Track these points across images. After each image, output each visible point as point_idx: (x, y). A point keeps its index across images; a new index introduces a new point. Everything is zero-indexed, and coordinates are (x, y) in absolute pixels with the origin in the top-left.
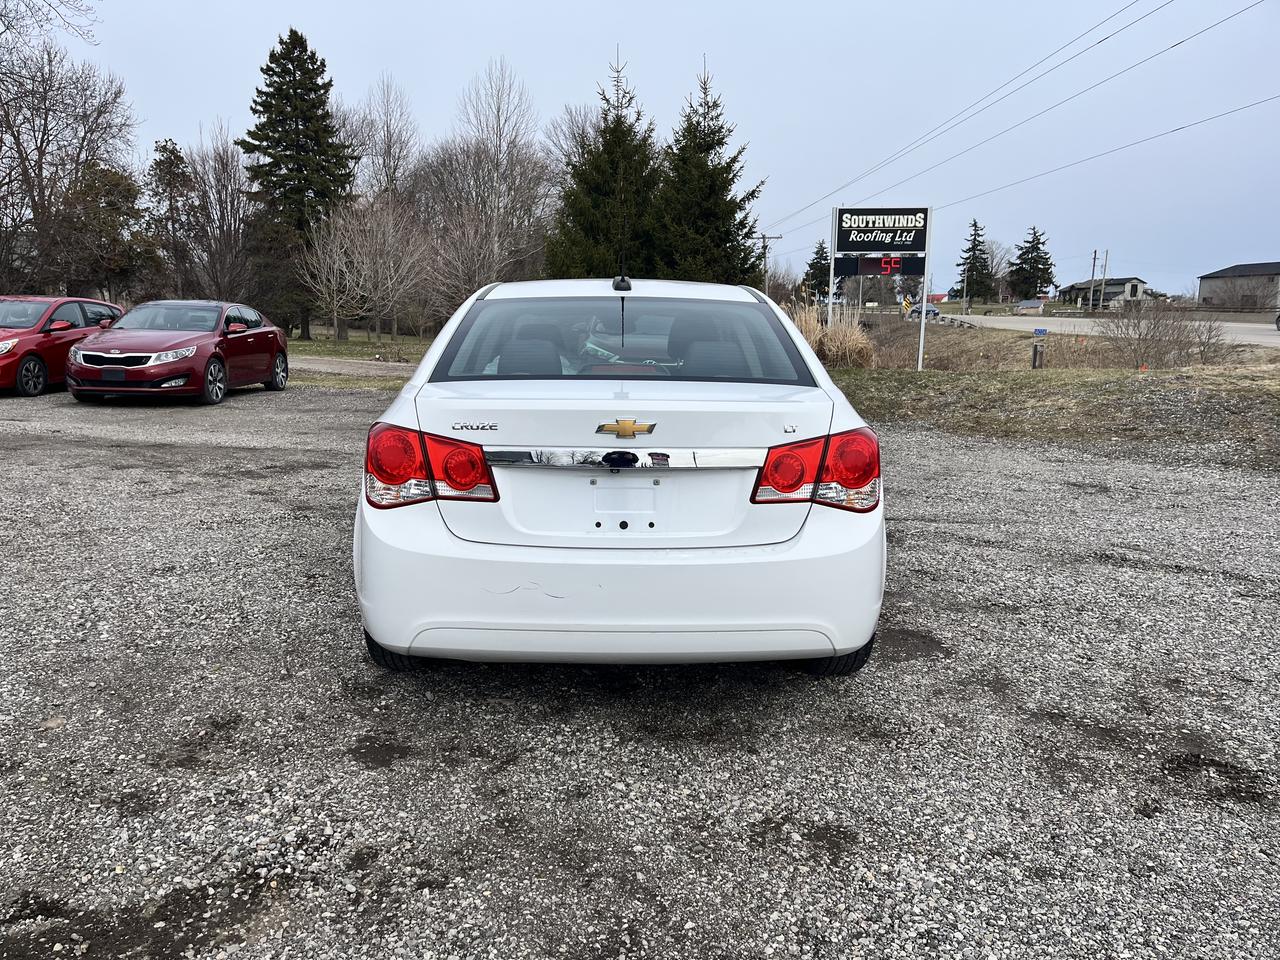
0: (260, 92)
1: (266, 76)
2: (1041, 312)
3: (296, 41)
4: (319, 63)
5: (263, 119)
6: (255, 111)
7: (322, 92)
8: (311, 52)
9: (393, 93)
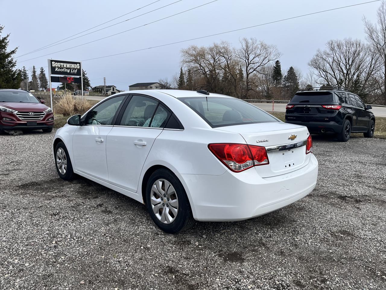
2: (89, 95)
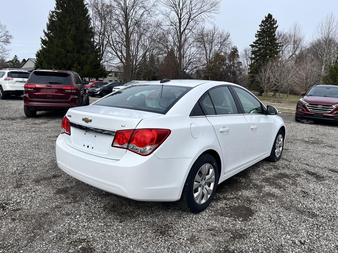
0: (258, 31)
1: (260, 27)
3: (270, 16)
4: (275, 21)
5: (258, 38)
6: (256, 36)
7: (275, 29)
8: (273, 19)
9: (297, 26)
